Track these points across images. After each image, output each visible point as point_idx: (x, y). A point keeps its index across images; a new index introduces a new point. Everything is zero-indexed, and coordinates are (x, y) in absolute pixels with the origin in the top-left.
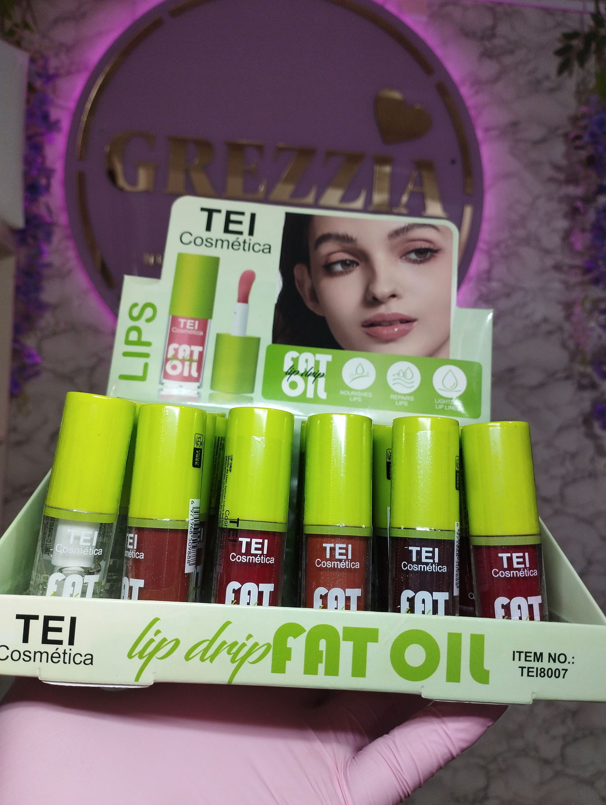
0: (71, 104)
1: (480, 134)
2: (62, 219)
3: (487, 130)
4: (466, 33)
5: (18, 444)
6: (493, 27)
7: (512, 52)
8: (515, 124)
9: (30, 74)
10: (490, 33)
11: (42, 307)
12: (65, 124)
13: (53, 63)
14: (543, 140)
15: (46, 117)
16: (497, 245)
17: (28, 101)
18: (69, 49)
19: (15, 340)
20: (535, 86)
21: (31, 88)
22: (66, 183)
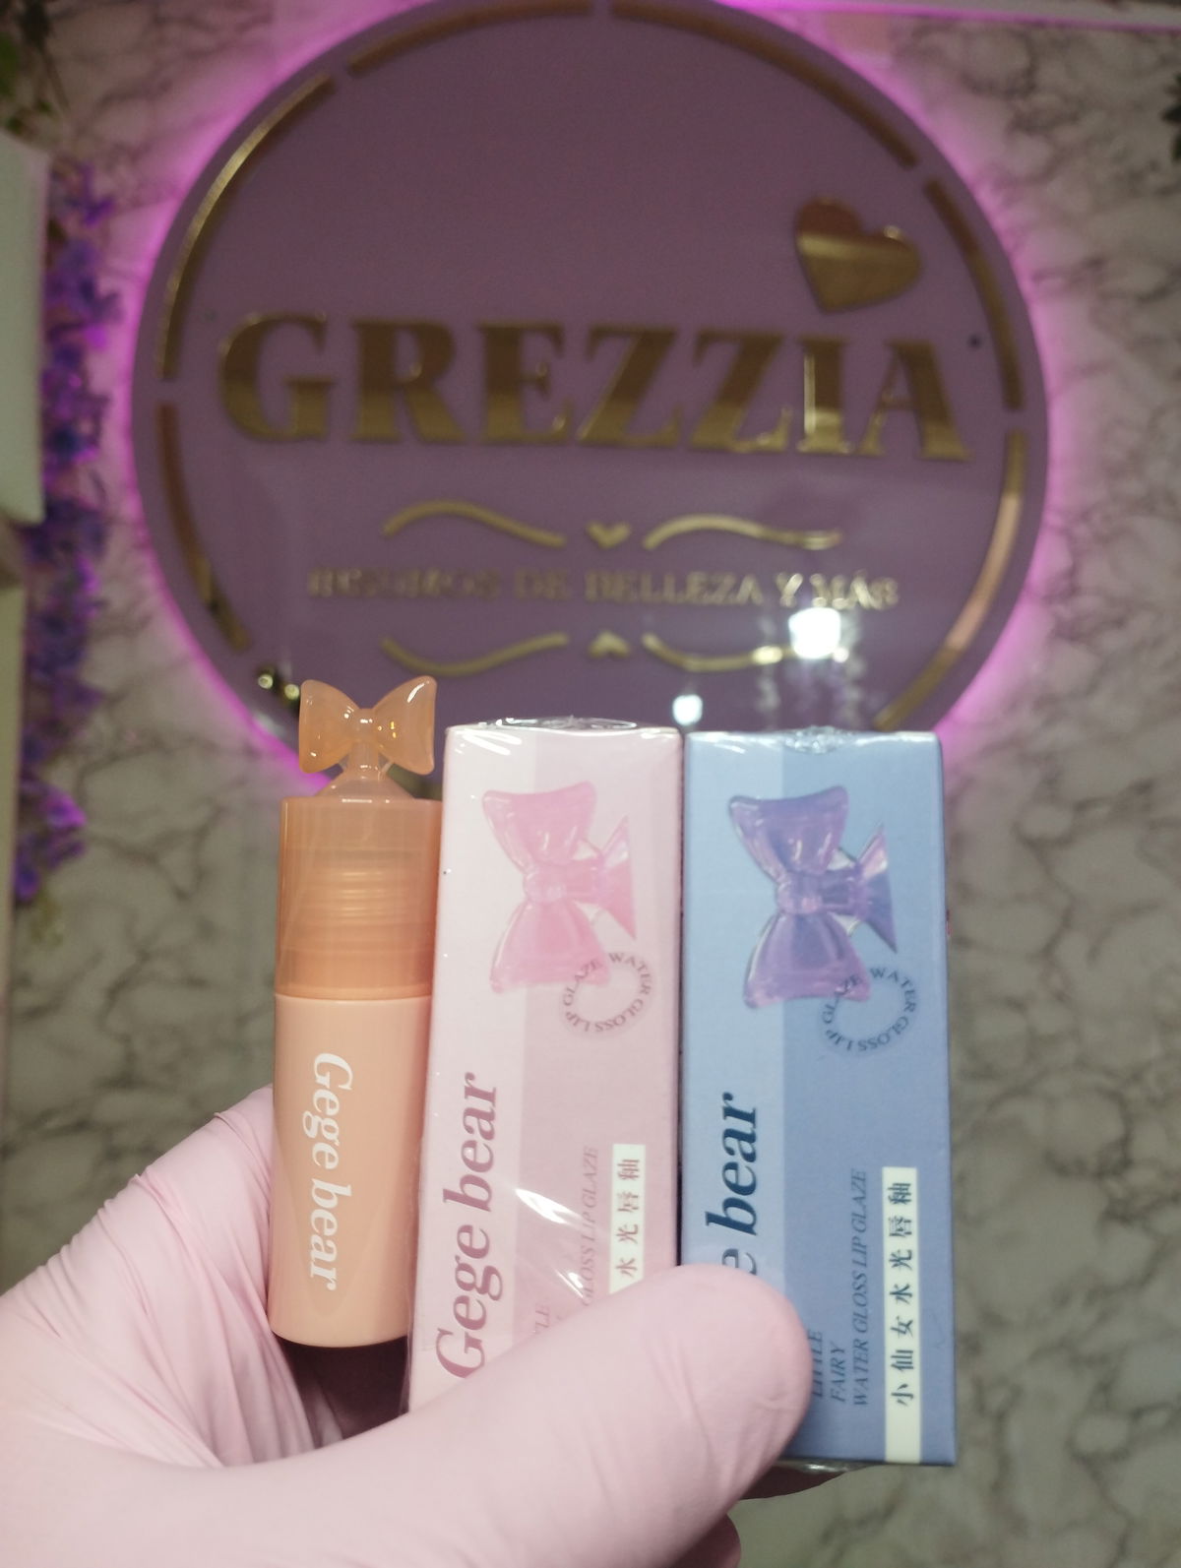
0: (143, 267)
1: (1026, 286)
2: (127, 507)
3: (1038, 277)
4: (974, 85)
5: (35, 1013)
6: (1030, 72)
7: (1074, 119)
8: (1096, 263)
9: (51, 203)
10: (1024, 85)
11: (85, 698)
12: (131, 304)
13: (102, 185)
14: (1160, 294)
15: (87, 289)
16: (1084, 515)
17: (49, 259)
18: (135, 155)
19: (26, 775)
20: (1131, 184)
21: (54, 233)
22: (134, 432)
